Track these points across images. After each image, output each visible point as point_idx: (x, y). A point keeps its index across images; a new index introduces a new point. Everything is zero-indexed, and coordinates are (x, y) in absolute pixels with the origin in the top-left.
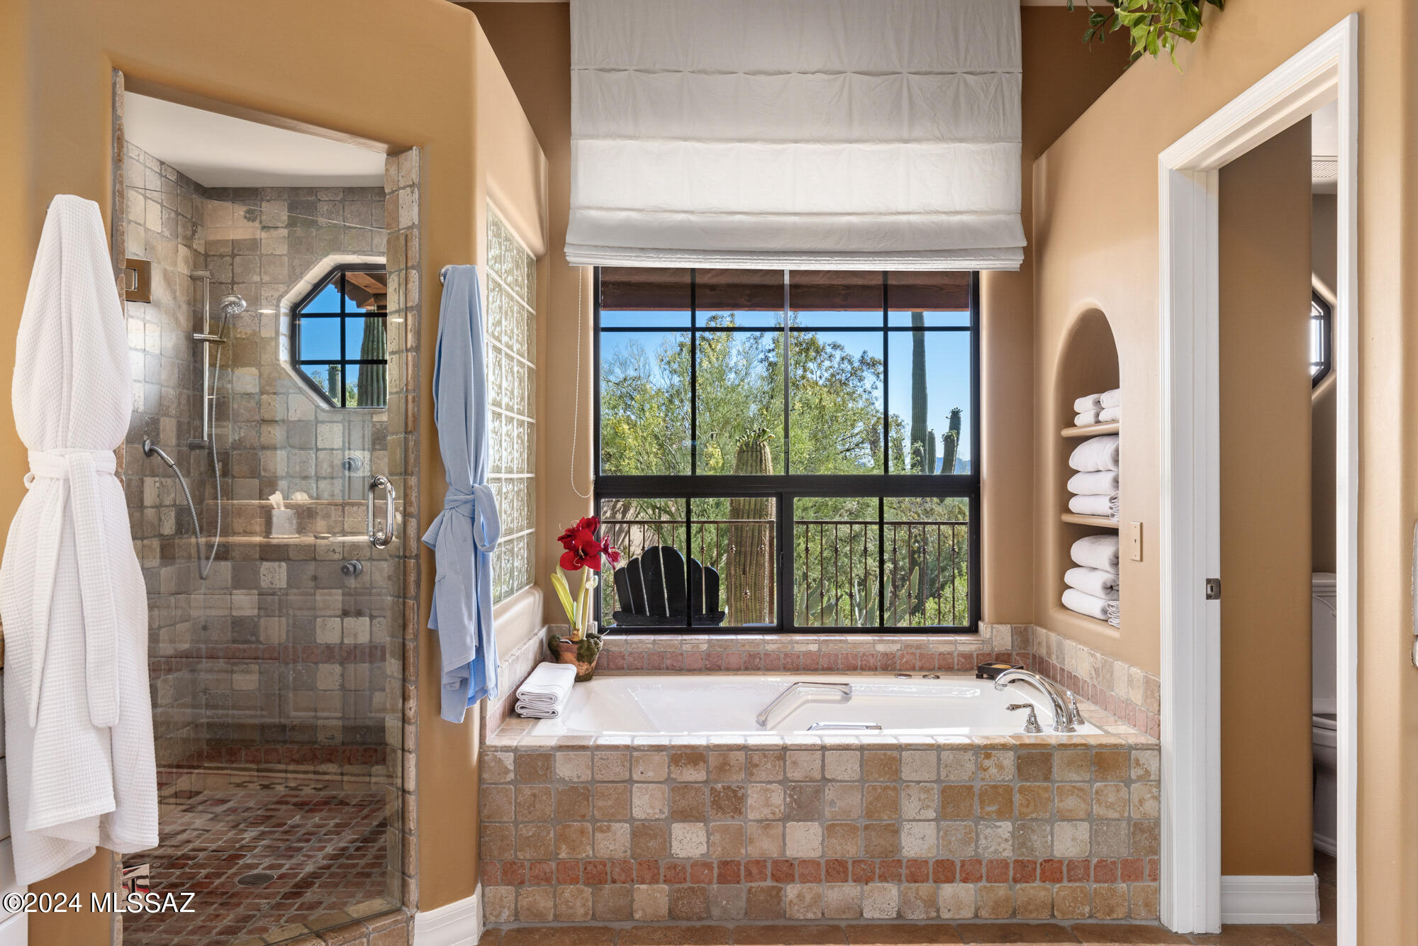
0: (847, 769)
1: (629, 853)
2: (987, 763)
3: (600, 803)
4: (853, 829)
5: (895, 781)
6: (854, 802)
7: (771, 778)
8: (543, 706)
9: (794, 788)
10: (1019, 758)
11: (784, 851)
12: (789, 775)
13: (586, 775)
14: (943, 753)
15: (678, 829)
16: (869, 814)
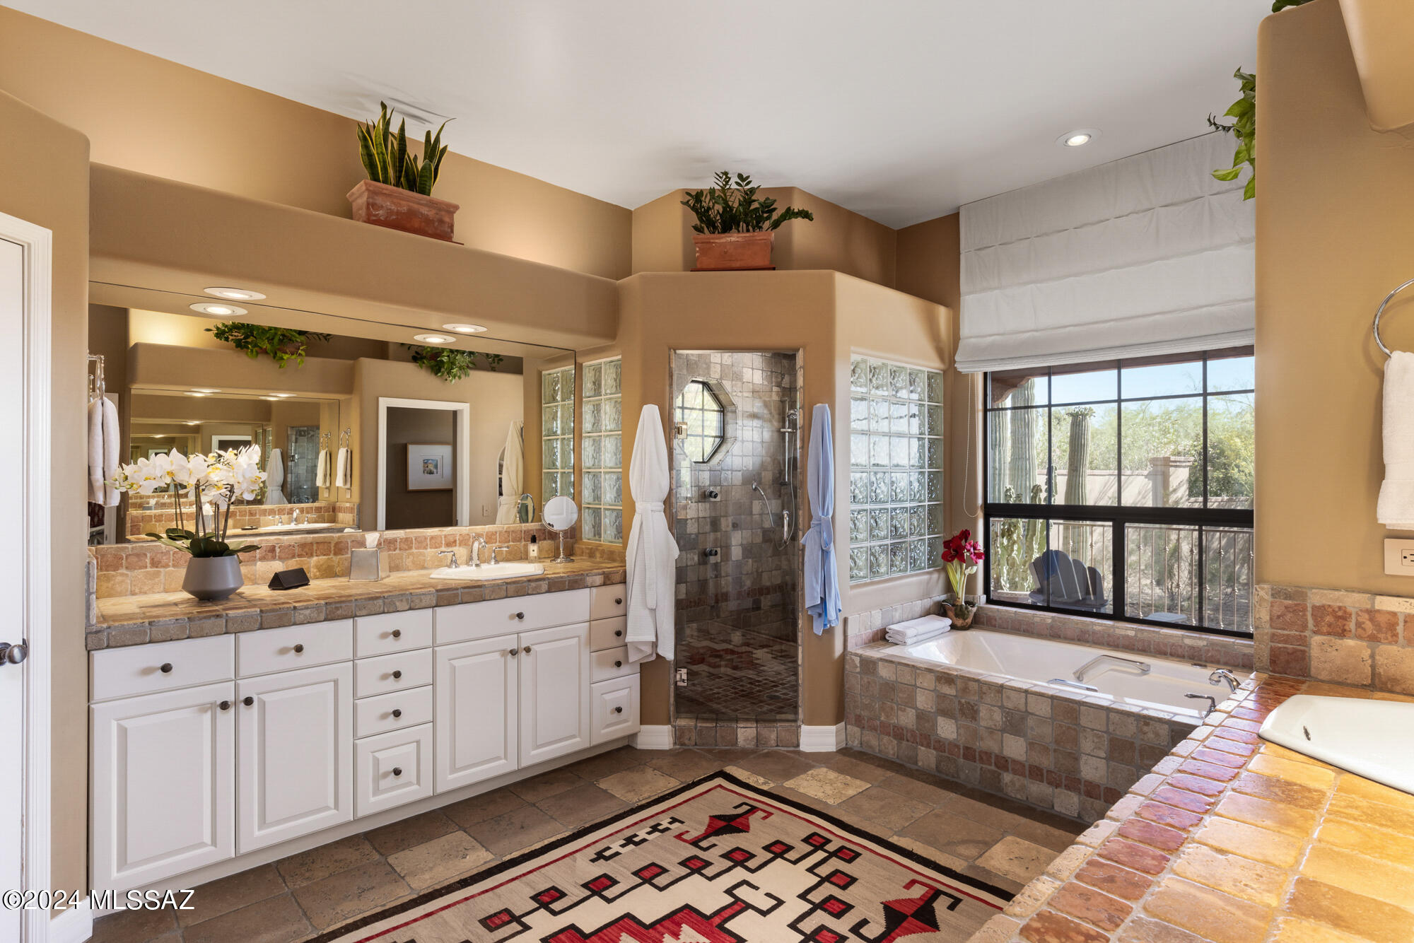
0: (1044, 709)
1: (915, 727)
2: (1145, 729)
3: (901, 695)
4: (1045, 749)
5: (1076, 725)
6: (1047, 732)
7: (994, 703)
8: (899, 638)
9: (1008, 713)
10: (1172, 731)
11: (1002, 750)
12: (1005, 704)
13: (893, 678)
14: (1111, 713)
15: (941, 721)
16: (1057, 742)
